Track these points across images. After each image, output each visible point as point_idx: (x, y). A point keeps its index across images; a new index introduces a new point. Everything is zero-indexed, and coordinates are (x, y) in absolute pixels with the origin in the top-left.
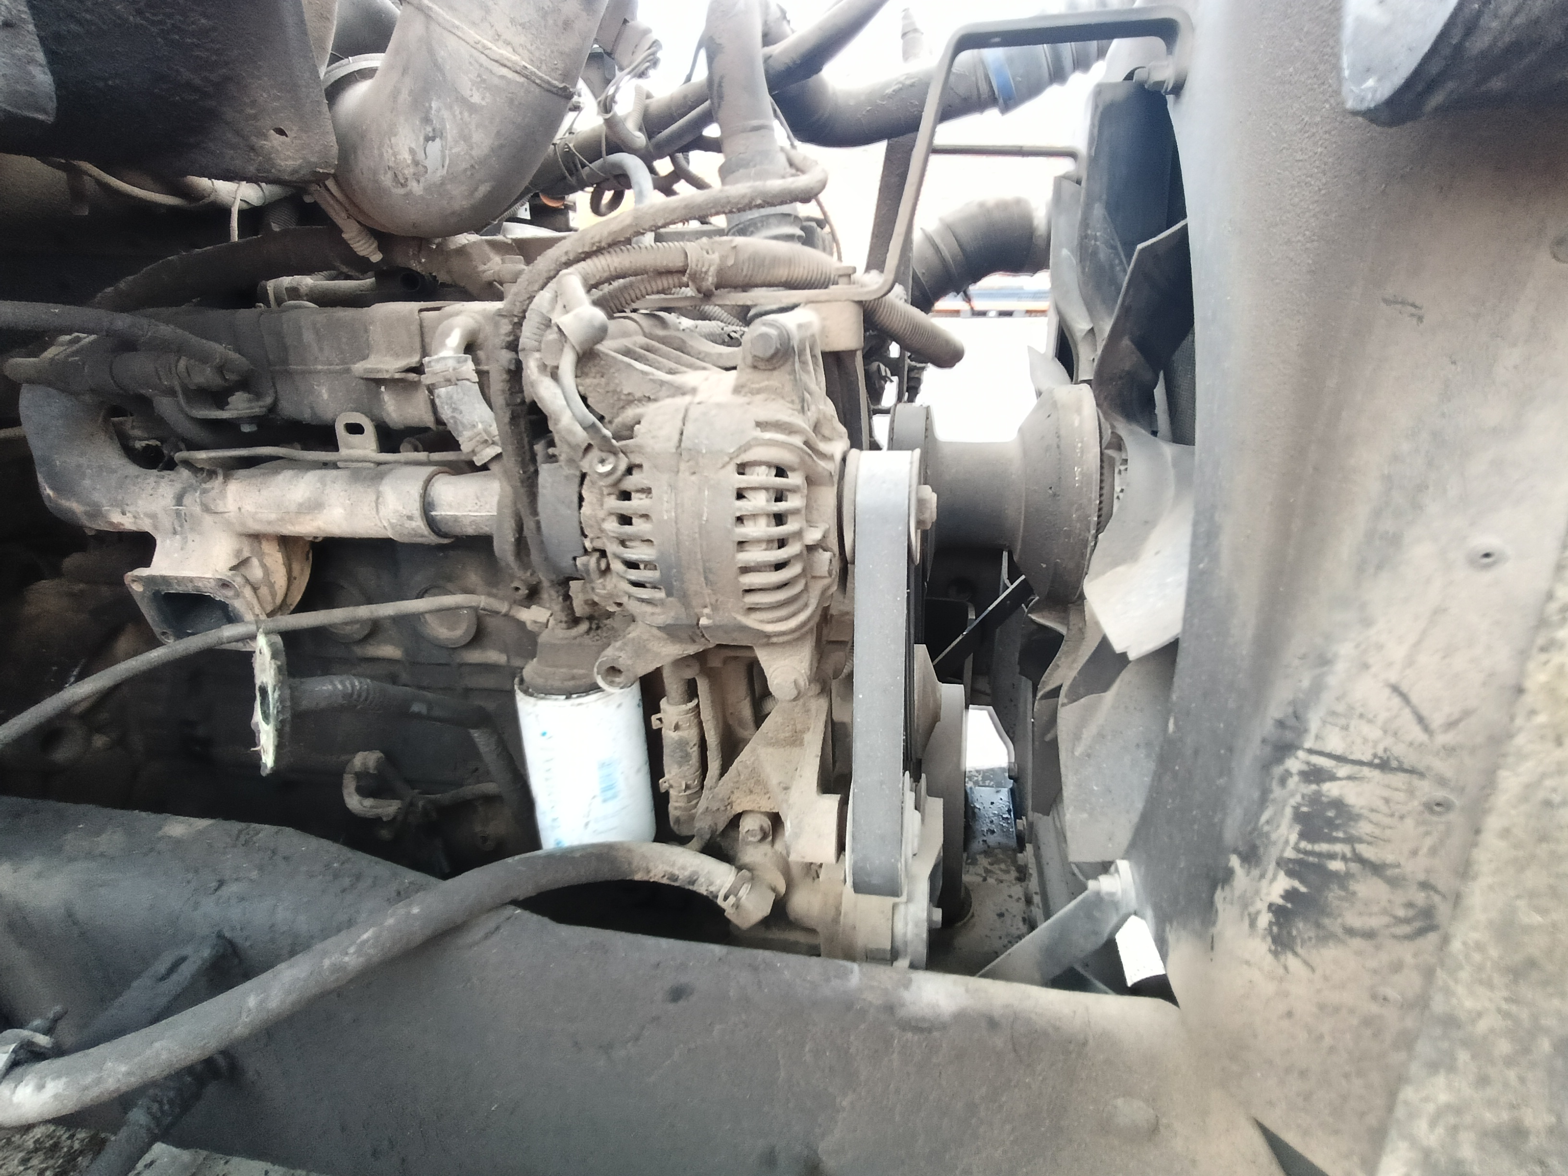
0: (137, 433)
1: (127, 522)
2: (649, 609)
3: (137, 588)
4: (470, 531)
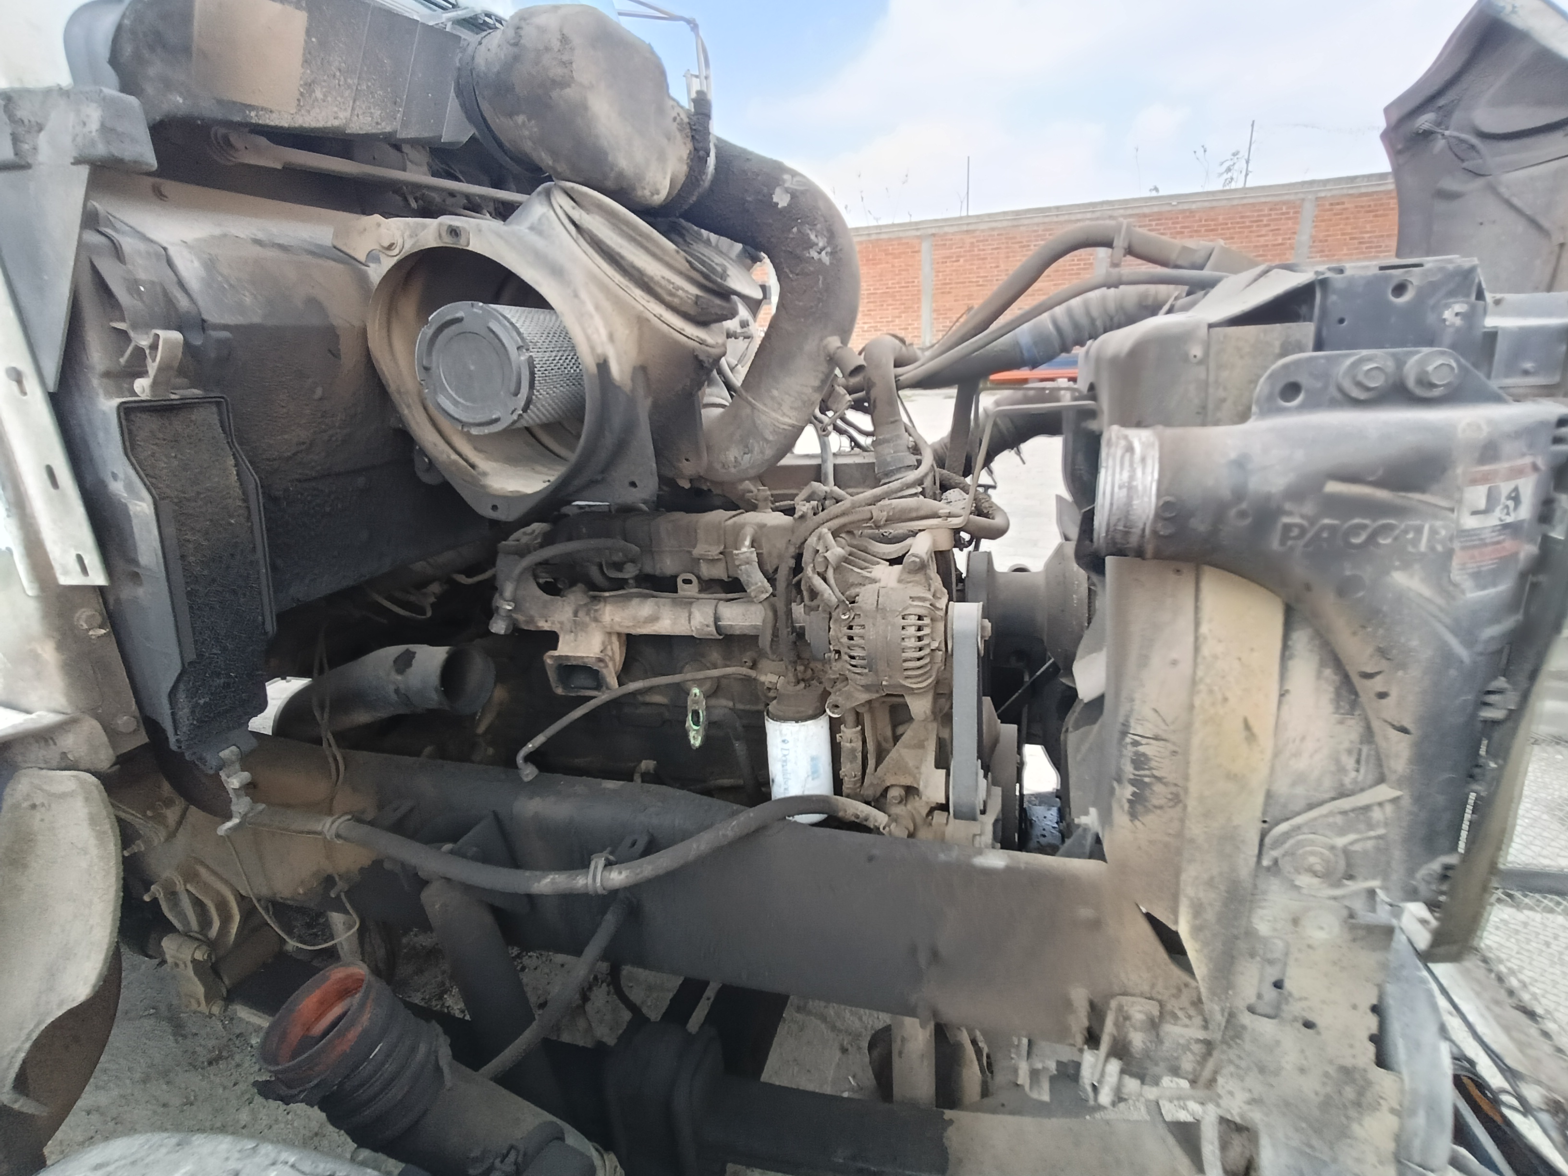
0: (544, 575)
1: (545, 626)
2: (859, 677)
3: (549, 661)
4: (738, 632)
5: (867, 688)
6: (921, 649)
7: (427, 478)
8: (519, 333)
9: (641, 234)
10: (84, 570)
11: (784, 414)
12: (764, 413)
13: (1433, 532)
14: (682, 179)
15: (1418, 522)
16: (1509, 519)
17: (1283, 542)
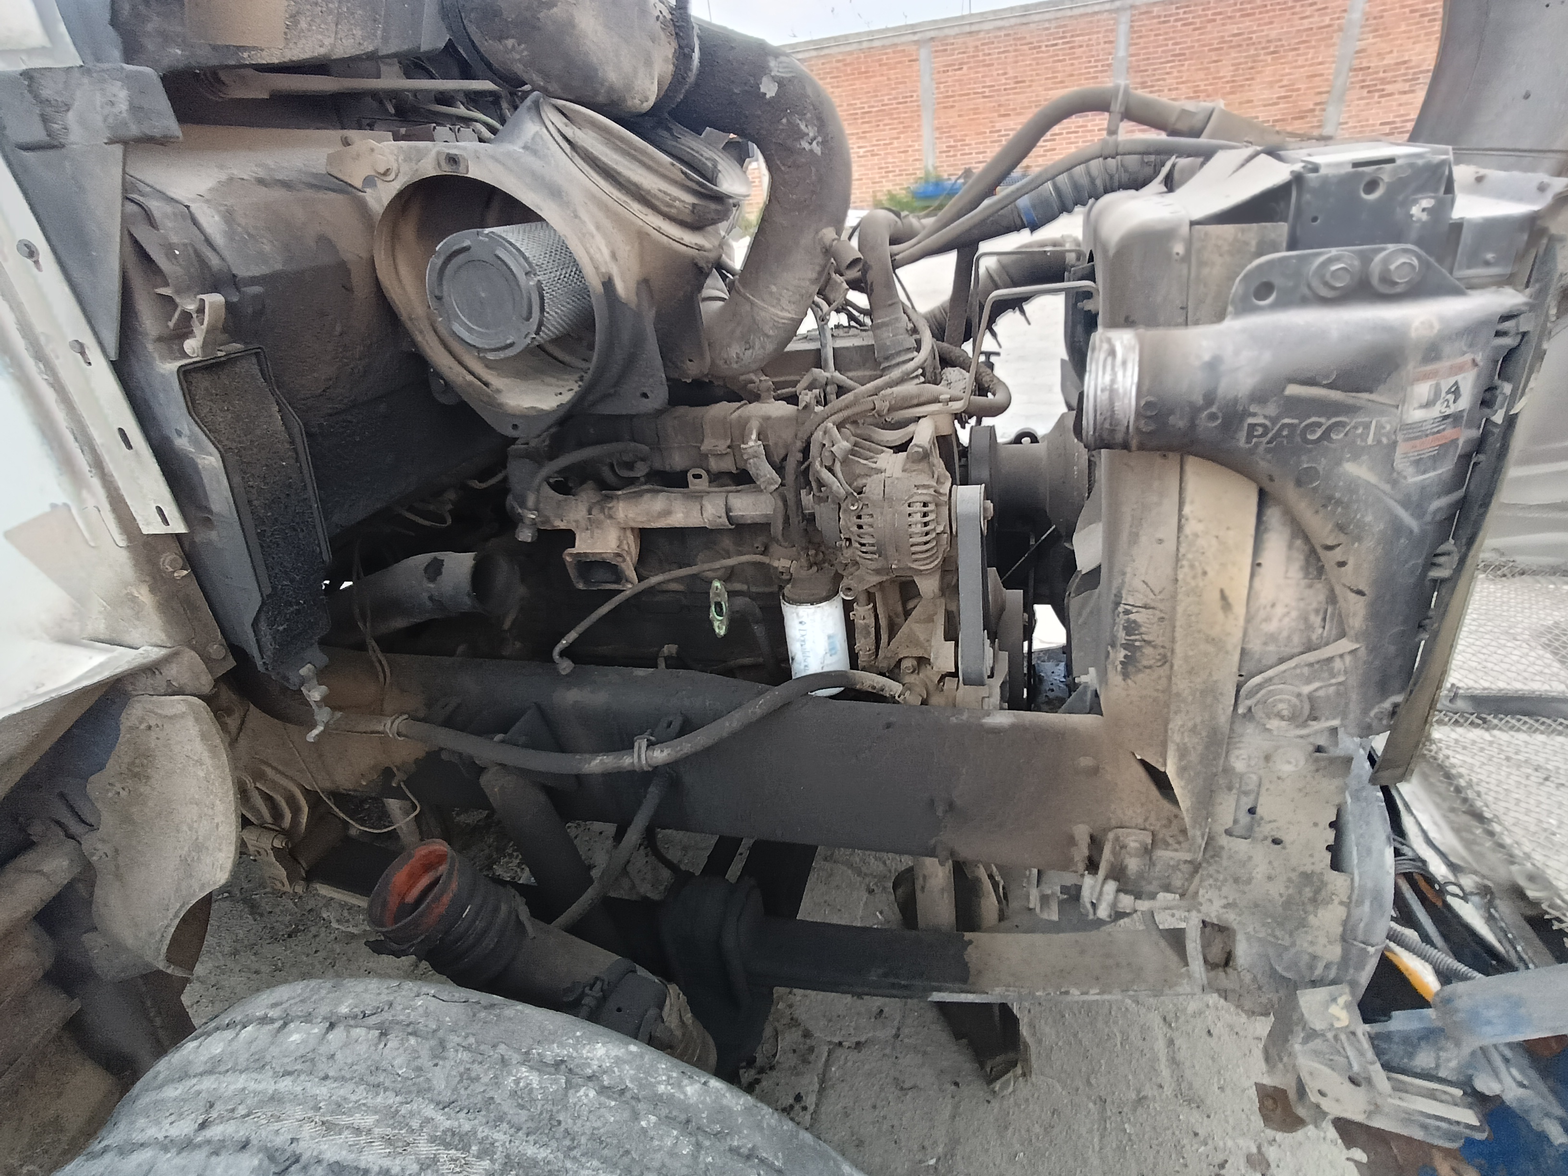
1: (563, 525)
2: (869, 562)
3: (568, 559)
4: (749, 521)
5: (877, 572)
6: (927, 534)
7: (443, 399)
8: (526, 259)
9: (637, 149)
10: (166, 522)
11: (783, 309)
12: (763, 309)
13: (1380, 427)
14: (668, 79)
15: (1367, 419)
16: (1448, 412)
17: (1248, 441)
